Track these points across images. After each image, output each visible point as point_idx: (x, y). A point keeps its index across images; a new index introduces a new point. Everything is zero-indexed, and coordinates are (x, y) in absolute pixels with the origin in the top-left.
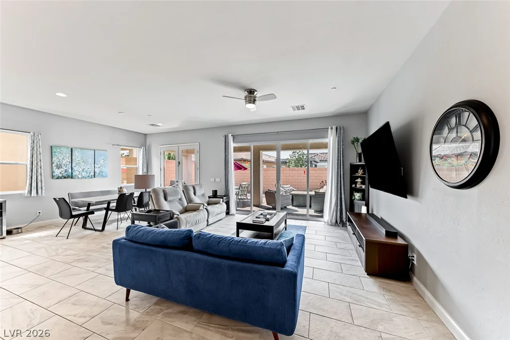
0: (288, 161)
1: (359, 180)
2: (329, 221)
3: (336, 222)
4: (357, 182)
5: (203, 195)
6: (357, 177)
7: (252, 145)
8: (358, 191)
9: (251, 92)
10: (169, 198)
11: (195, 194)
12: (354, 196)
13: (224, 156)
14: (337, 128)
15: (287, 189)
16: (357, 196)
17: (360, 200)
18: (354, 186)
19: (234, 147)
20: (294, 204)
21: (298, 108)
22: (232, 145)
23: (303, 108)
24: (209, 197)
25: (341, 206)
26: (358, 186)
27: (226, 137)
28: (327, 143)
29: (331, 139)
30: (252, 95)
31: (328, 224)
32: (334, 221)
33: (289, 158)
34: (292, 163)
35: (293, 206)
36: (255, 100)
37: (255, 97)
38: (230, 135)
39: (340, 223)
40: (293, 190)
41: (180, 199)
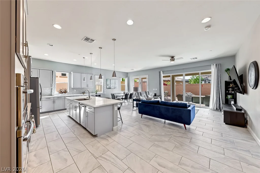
0: (189, 81)
1: (230, 89)
2: (213, 108)
3: (217, 109)
4: (229, 90)
5: (151, 95)
6: (230, 88)
7: (171, 75)
8: (230, 94)
9: (173, 57)
10: (142, 95)
11: (149, 94)
12: (228, 97)
13: (159, 80)
14: (216, 65)
15: (189, 94)
16: (229, 97)
17: (231, 99)
18: (227, 92)
19: (163, 76)
20: (193, 101)
21: (194, 59)
22: (162, 75)
23: (196, 58)
24: (154, 96)
25: (219, 102)
26: (230, 92)
27: (160, 72)
28: (211, 72)
29: (213, 70)
30: (173, 58)
31: (212, 110)
32: (215, 108)
33: (190, 79)
34: (192, 82)
35: (192, 102)
36: (174, 60)
37: (174, 59)
38: (161, 71)
39: (218, 109)
40: (193, 95)
41: (145, 96)
